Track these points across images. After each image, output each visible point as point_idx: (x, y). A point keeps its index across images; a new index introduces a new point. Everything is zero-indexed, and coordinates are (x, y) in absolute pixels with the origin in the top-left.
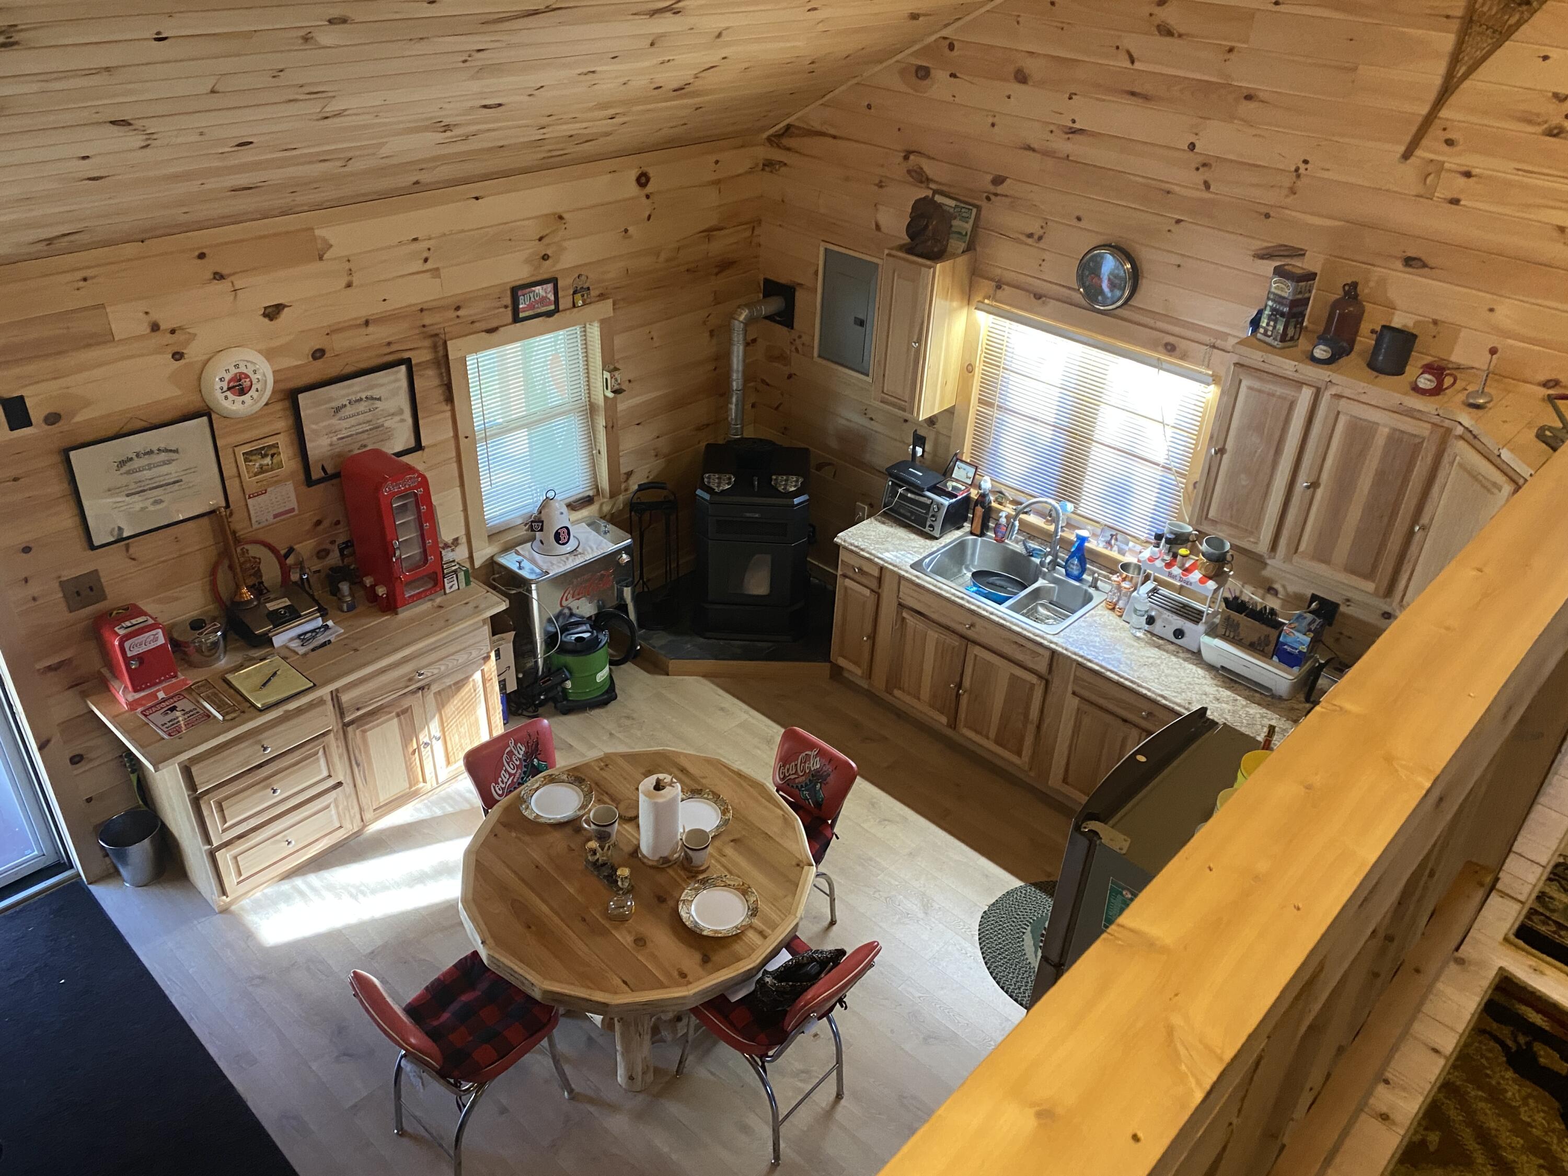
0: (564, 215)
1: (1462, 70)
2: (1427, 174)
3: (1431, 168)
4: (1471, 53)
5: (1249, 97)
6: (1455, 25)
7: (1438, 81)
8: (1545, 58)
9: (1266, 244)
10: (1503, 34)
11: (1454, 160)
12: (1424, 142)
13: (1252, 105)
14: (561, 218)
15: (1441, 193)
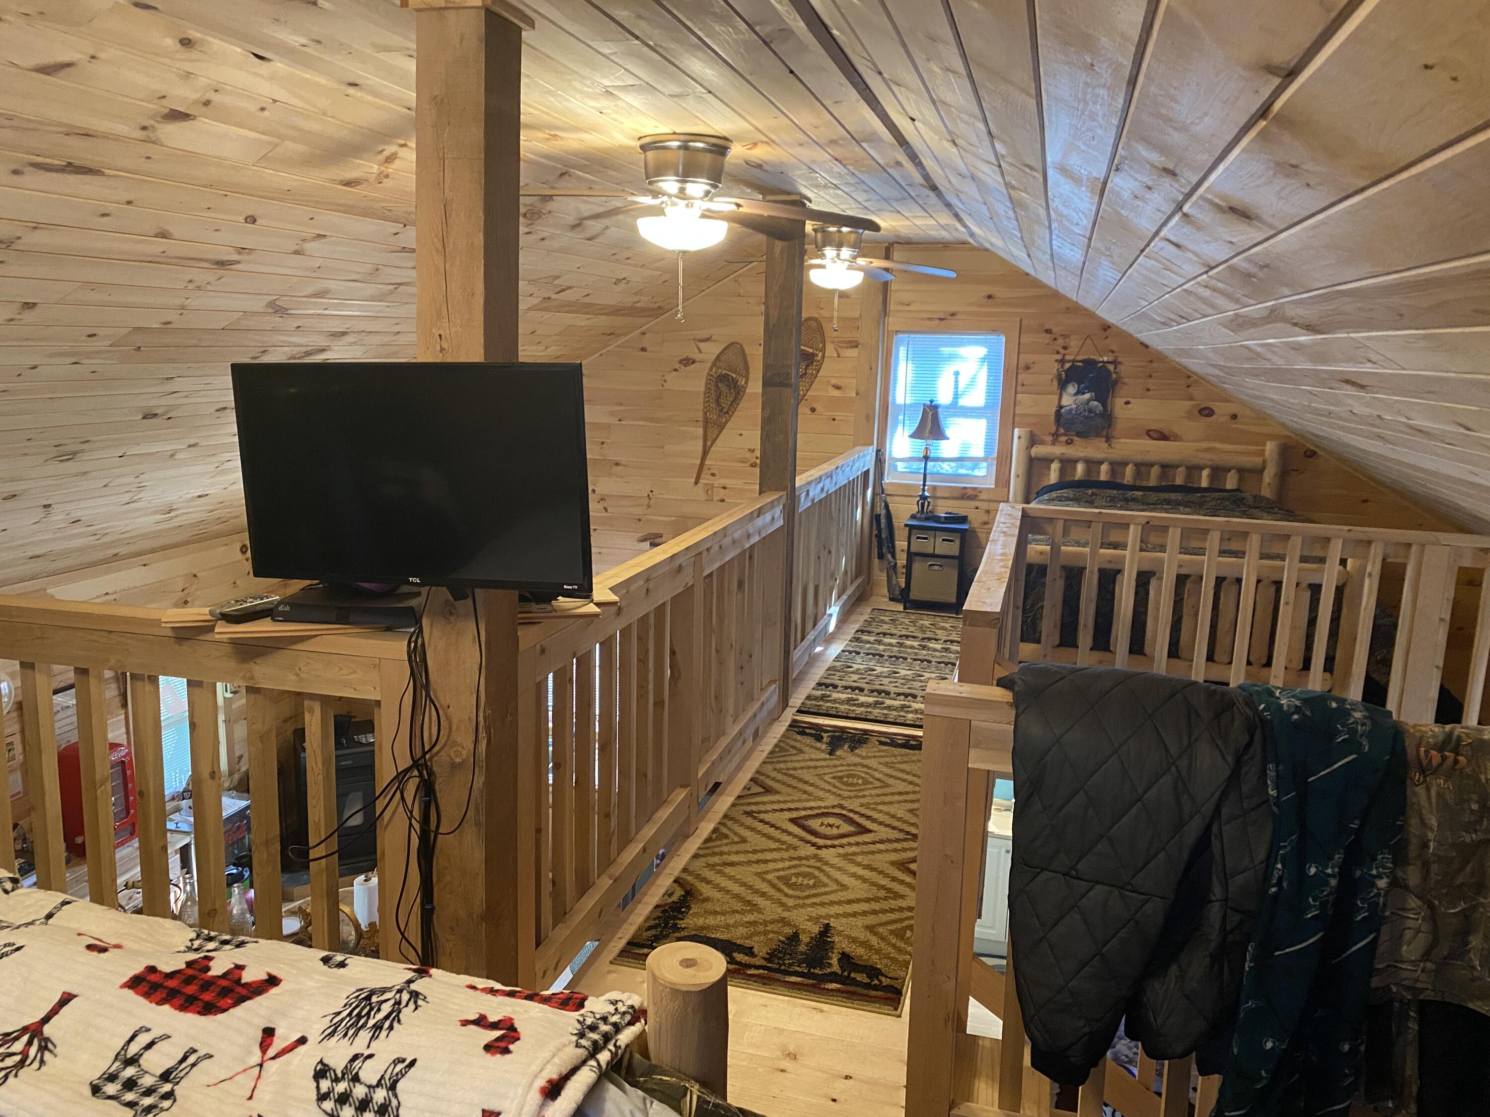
0: (198, 574)
1: (709, 443)
2: (709, 488)
3: (709, 487)
4: (711, 435)
5: (617, 464)
6: (701, 424)
7: (700, 449)
8: (741, 435)
9: (642, 534)
10: (722, 427)
11: (718, 482)
12: (702, 476)
13: (619, 468)
14: (195, 576)
15: (716, 498)
